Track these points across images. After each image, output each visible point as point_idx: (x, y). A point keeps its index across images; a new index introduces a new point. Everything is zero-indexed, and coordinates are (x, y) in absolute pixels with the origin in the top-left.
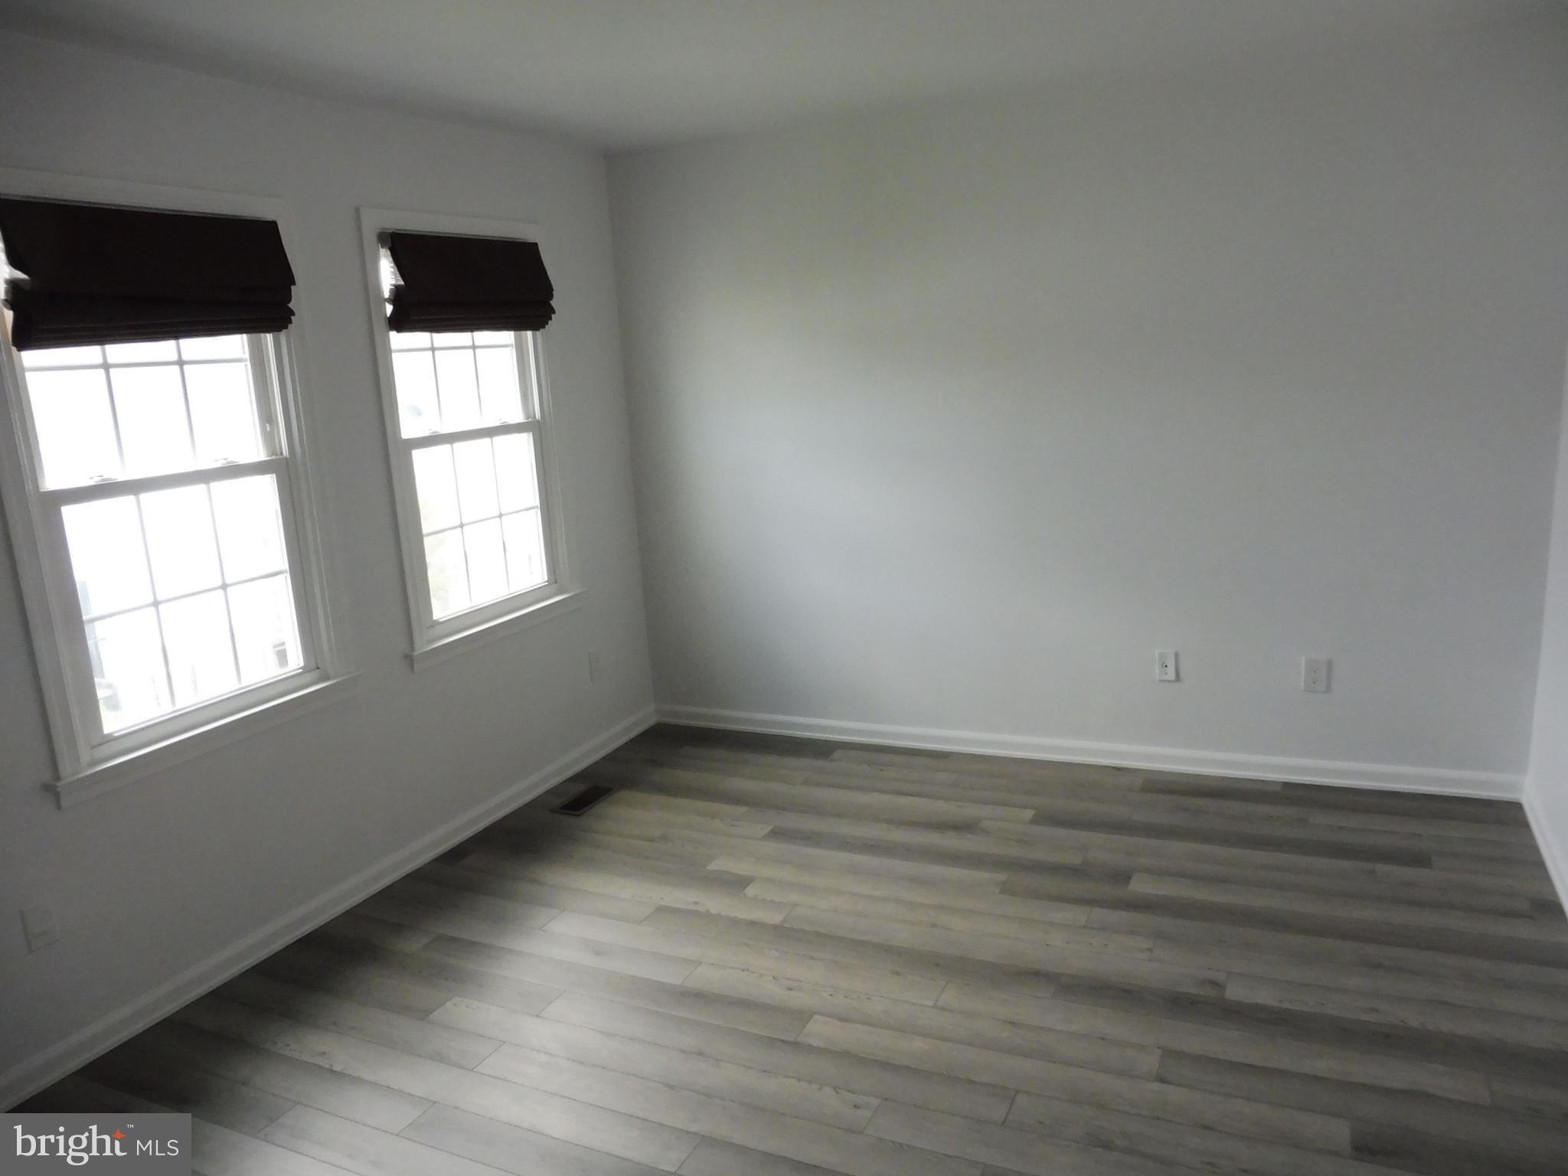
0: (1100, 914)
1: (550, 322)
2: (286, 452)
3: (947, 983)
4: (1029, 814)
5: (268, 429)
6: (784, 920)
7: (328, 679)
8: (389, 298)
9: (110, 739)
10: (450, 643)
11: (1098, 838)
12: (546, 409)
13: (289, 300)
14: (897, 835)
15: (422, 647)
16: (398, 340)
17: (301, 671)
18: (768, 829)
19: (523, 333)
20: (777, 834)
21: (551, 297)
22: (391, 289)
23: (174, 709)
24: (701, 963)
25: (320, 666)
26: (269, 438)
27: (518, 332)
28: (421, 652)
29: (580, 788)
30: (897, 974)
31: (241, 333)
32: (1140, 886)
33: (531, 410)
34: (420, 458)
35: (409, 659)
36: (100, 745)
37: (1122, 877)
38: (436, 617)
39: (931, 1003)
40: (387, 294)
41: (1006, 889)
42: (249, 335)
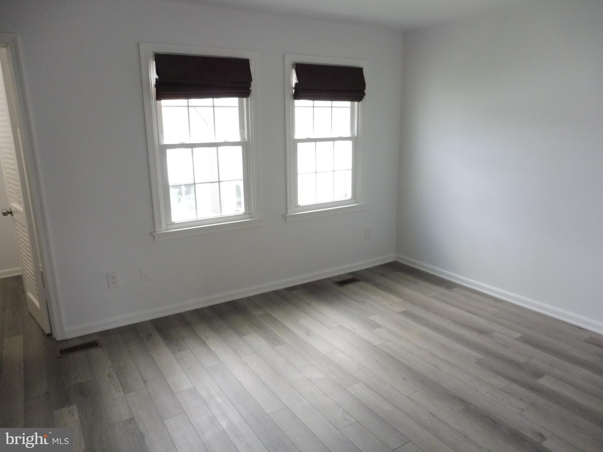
0: (514, 387)
1: (363, 99)
2: (246, 139)
3: (421, 389)
4: (518, 335)
5: (242, 131)
6: (380, 345)
7: (252, 218)
8: (294, 88)
9: (174, 223)
10: (302, 214)
11: (542, 354)
12: (359, 132)
13: (250, 87)
14: (453, 328)
15: (291, 213)
16: (298, 103)
17: (243, 214)
18: (404, 310)
19: (354, 102)
20: (406, 313)
21: (365, 89)
22: (295, 84)
23: (197, 218)
24: (338, 349)
25: (250, 213)
26: (242, 134)
27: (352, 102)
28: (289, 215)
29: (350, 277)
30: (404, 379)
31: (237, 97)
32: (544, 382)
33: (354, 133)
34: (300, 146)
35: (285, 217)
36: (170, 225)
37: (538, 374)
38: (299, 204)
39: (407, 394)
40: (294, 86)
41: (479, 362)
42: (239, 98)
